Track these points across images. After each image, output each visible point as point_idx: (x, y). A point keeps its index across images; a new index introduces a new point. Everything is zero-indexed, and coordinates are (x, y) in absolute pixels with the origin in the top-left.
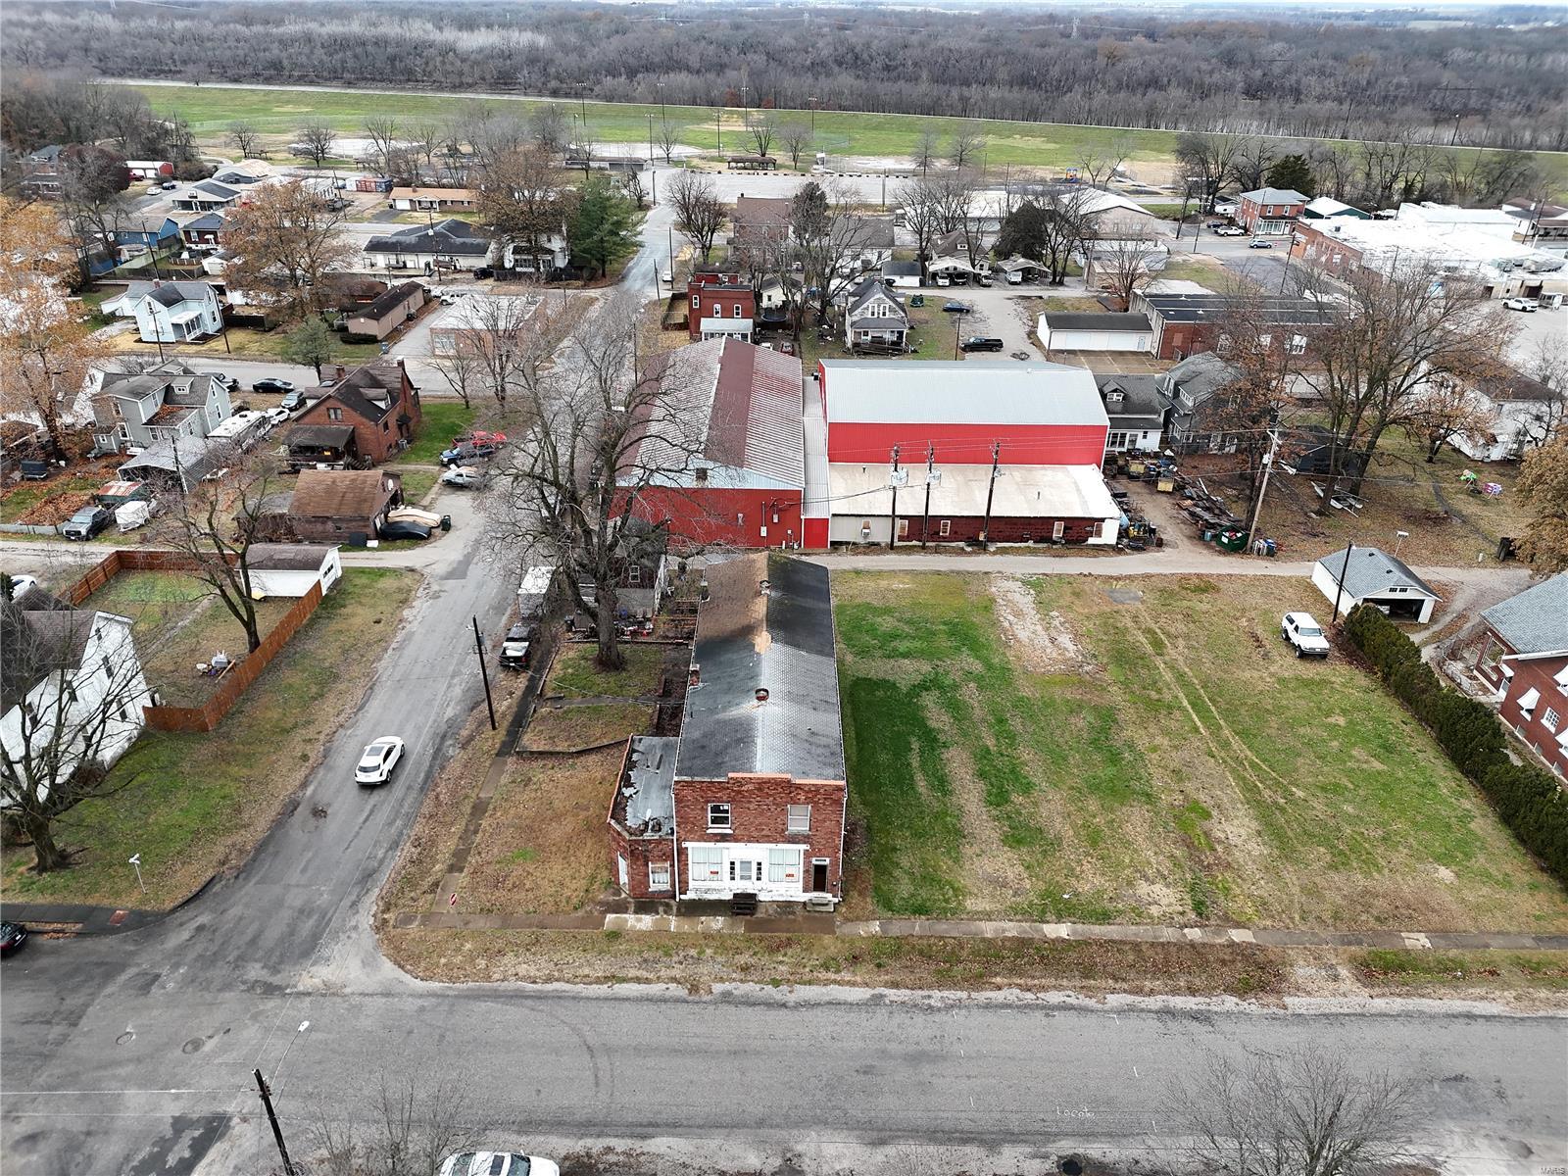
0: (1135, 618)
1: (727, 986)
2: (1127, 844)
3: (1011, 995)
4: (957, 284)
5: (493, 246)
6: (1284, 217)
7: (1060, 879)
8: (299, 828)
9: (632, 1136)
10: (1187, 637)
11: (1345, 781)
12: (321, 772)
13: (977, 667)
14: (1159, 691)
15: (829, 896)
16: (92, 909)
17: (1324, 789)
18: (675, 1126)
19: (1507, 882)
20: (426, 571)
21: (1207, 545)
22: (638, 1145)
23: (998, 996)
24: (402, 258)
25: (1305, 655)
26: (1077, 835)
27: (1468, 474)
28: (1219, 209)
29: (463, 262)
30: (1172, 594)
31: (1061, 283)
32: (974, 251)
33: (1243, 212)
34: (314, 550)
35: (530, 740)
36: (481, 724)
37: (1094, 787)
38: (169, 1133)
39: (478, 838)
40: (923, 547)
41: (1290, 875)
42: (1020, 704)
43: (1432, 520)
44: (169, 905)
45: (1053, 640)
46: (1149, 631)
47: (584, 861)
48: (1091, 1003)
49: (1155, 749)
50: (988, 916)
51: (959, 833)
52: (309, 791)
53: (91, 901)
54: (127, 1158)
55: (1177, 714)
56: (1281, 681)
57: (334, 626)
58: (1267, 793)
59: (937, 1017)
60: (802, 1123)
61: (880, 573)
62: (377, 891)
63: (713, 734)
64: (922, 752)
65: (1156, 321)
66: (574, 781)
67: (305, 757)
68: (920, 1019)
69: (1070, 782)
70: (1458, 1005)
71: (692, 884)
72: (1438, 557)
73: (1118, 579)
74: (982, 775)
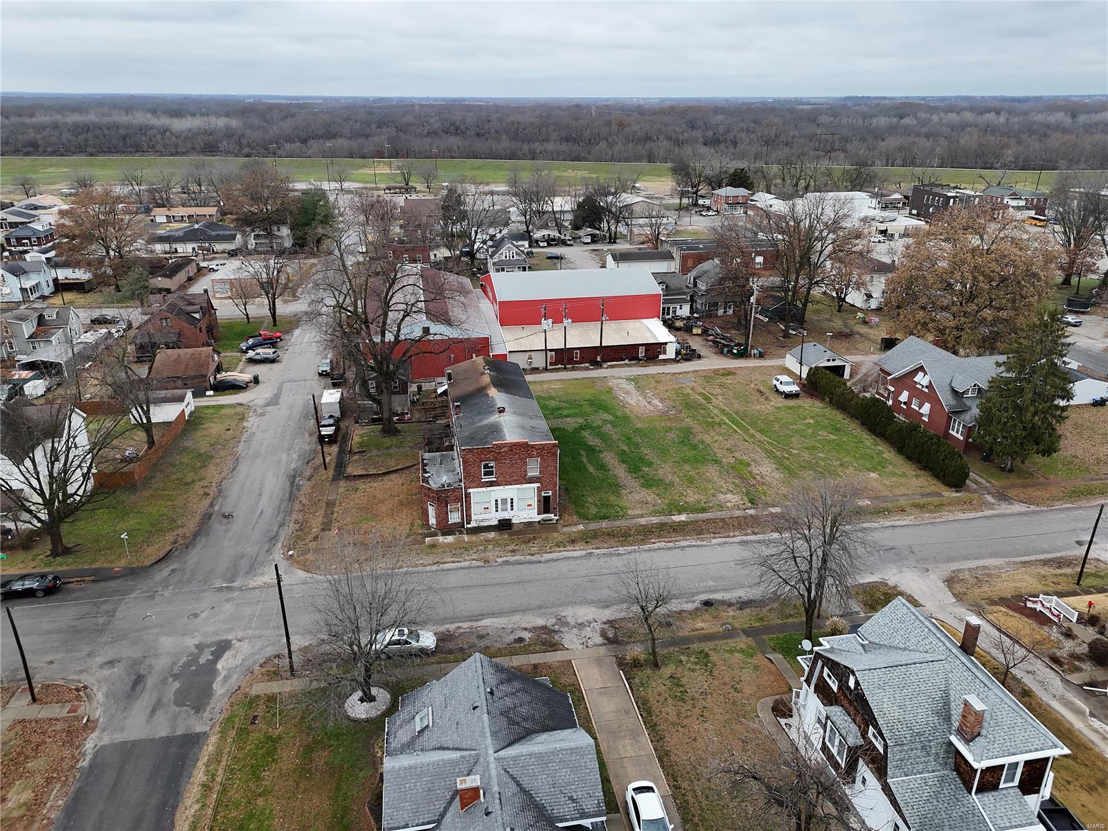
0: (693, 389)
1: (505, 559)
2: (709, 481)
3: (662, 545)
4: (551, 245)
6: (739, 203)
7: (678, 498)
8: (217, 527)
9: (471, 621)
10: (723, 395)
11: (817, 444)
12: (220, 500)
13: (610, 418)
14: (712, 418)
15: (552, 516)
16: (98, 569)
17: (807, 449)
18: (493, 614)
19: (904, 475)
20: (249, 404)
21: (725, 356)
22: (475, 624)
23: (656, 546)
24: (174, 246)
25: (788, 396)
26: (681, 480)
27: (860, 315)
28: (701, 202)
29: (218, 247)
30: (711, 377)
31: (615, 242)
32: (560, 227)
33: (715, 202)
34: (179, 392)
35: (351, 470)
36: (316, 469)
37: (686, 461)
38: (196, 651)
39: (335, 515)
40: (565, 368)
41: (796, 482)
42: (637, 431)
43: (845, 336)
44: (147, 563)
45: (649, 403)
46: (701, 394)
47: (405, 517)
48: (705, 543)
49: (716, 442)
50: (642, 516)
51: (618, 486)
52: (216, 508)
53: (94, 566)
54: (174, 663)
55: (724, 426)
56: (776, 408)
57: (199, 433)
58: (778, 453)
59: (624, 557)
60: (561, 605)
61: (542, 381)
62: (280, 544)
63: (476, 432)
64: (587, 456)
65: (676, 254)
66: (385, 486)
67: (207, 494)
68: (615, 559)
69: (672, 460)
70: (888, 524)
71: (474, 517)
72: (849, 351)
73: (679, 374)
74: (623, 462)
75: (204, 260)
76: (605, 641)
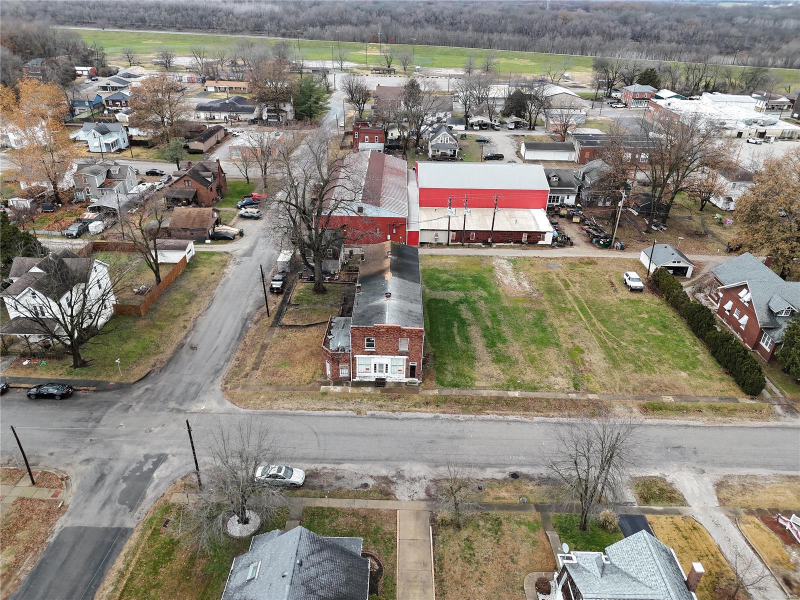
0: (558, 275)
1: (373, 412)
2: (547, 362)
3: (494, 417)
4: (483, 129)
5: (257, 109)
6: (644, 99)
7: (517, 376)
8: (185, 355)
9: (334, 463)
10: (581, 283)
11: (644, 339)
12: (193, 333)
13: (485, 294)
14: (566, 304)
15: (416, 380)
16: (99, 382)
17: (635, 342)
18: (352, 460)
19: (710, 378)
20: (233, 253)
21: (594, 245)
22: (337, 467)
23: (488, 417)
24: (213, 114)
25: (633, 290)
26: (525, 359)
27: (718, 216)
28: (613, 95)
29: (242, 116)
30: (575, 265)
31: (533, 129)
32: (491, 113)
33: (625, 96)
34: (183, 242)
35: (285, 320)
36: (263, 315)
37: (534, 341)
38: (143, 460)
39: (264, 358)
40: (463, 245)
41: (616, 374)
42: (504, 309)
43: (699, 235)
44: (132, 381)
45: (520, 284)
46: (563, 280)
47: (311, 366)
48: (527, 420)
49: (562, 327)
50: (485, 388)
51: (474, 358)
52: (188, 340)
53: (98, 379)
54: (127, 468)
55: (573, 313)
56: (621, 300)
57: (193, 275)
58: (610, 344)
59: (461, 424)
60: (404, 460)
61: (442, 256)
62: (222, 377)
63: (367, 311)
64: (458, 327)
65: (577, 146)
66: (305, 337)
67: (185, 327)
68: (454, 424)
69: (523, 339)
70: (683, 422)
71: (358, 374)
72: (698, 251)
73: (551, 259)
74: (485, 336)
75: (232, 126)
76: (427, 497)
